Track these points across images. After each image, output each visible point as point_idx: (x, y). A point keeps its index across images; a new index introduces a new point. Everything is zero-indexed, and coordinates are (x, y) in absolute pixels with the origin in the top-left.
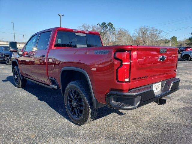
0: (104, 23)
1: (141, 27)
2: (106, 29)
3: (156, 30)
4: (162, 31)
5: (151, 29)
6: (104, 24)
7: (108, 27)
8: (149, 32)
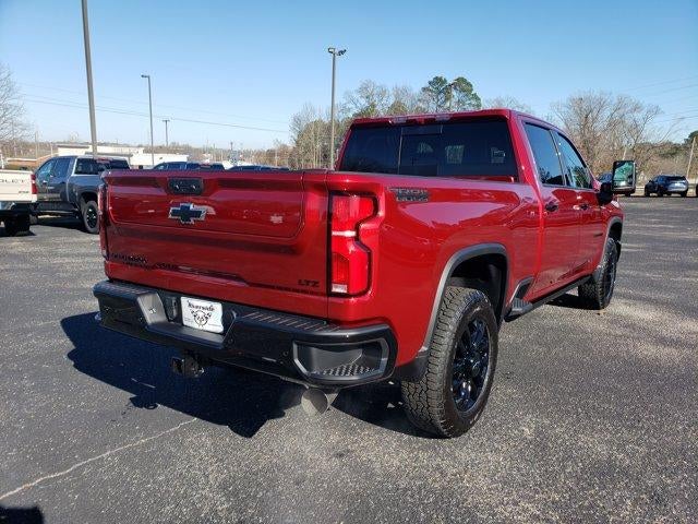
0: (441, 79)
1: (577, 96)
2: (447, 99)
3: (637, 108)
4: (656, 111)
5: (616, 101)
6: (438, 81)
7: (454, 93)
8: (606, 113)
